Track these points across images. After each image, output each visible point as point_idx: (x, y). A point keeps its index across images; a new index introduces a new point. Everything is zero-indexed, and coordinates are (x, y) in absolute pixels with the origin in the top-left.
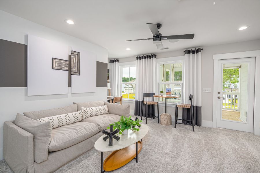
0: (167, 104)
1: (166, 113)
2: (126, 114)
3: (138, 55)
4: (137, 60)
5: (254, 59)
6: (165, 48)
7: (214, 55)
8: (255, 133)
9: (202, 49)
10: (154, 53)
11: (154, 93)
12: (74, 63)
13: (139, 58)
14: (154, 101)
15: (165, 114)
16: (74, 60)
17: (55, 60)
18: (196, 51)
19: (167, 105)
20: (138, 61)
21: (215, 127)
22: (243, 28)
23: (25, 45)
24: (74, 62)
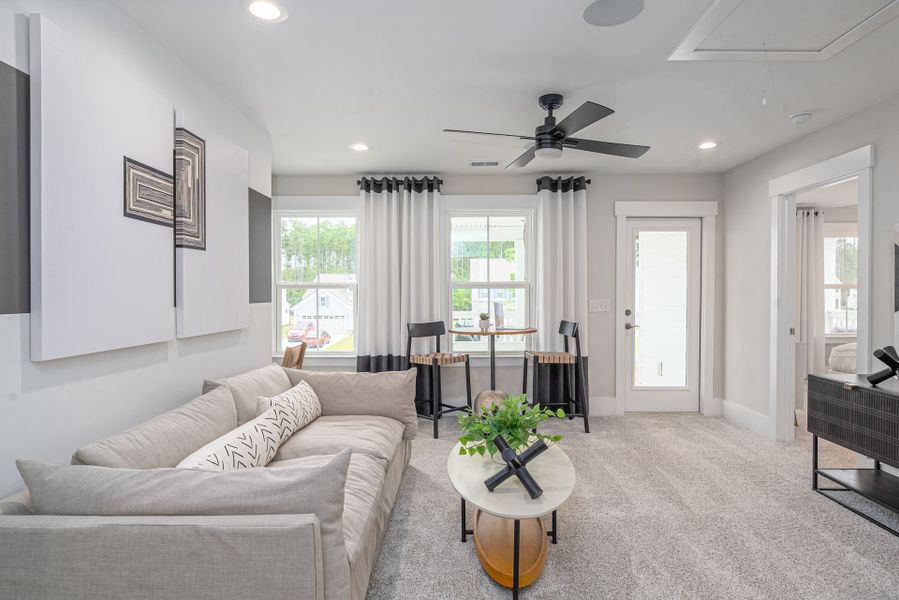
0: (496, 361)
1: (493, 388)
2: (405, 406)
3: (368, 173)
4: (363, 192)
5: (698, 222)
6: (488, 164)
7: (617, 203)
8: (706, 411)
9: (589, 182)
10: (436, 173)
11: (441, 324)
12: (189, 189)
13: (373, 184)
14: (442, 351)
15: (490, 391)
16: (187, 178)
17: (132, 171)
18: (572, 184)
19: (498, 364)
20: (368, 198)
21: (621, 412)
22: (708, 145)
23: (18, 71)
24: (190, 185)
